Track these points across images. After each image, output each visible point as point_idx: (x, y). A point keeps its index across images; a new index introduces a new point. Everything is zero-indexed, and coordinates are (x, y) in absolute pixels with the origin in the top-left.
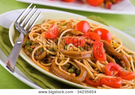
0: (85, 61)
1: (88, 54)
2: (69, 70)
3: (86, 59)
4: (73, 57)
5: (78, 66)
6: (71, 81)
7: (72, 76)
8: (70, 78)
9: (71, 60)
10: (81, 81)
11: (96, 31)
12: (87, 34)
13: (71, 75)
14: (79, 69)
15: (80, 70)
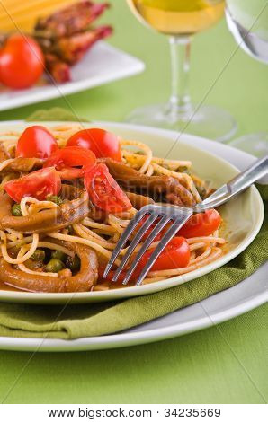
0: (78, 228)
1: (79, 207)
2: (50, 266)
3: (80, 221)
4: (48, 229)
5: (67, 247)
6: (66, 290)
7: (64, 278)
8: (61, 284)
9: (44, 238)
10: (91, 282)
11: (72, 142)
12: (53, 158)
13: (59, 277)
14: (72, 254)
15: (76, 255)
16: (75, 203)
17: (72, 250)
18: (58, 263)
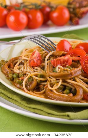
0: (77, 79)
1: (78, 71)
2: (65, 92)
3: (77, 77)
4: (65, 78)
5: (72, 86)
6: (70, 101)
7: (70, 97)
8: (69, 99)
9: (64, 81)
10: (80, 99)
11: (78, 47)
12: (70, 52)
13: (68, 96)
14: (74, 88)
16: (76, 69)
17: (73, 87)
18: (68, 91)
